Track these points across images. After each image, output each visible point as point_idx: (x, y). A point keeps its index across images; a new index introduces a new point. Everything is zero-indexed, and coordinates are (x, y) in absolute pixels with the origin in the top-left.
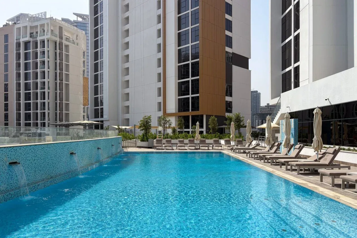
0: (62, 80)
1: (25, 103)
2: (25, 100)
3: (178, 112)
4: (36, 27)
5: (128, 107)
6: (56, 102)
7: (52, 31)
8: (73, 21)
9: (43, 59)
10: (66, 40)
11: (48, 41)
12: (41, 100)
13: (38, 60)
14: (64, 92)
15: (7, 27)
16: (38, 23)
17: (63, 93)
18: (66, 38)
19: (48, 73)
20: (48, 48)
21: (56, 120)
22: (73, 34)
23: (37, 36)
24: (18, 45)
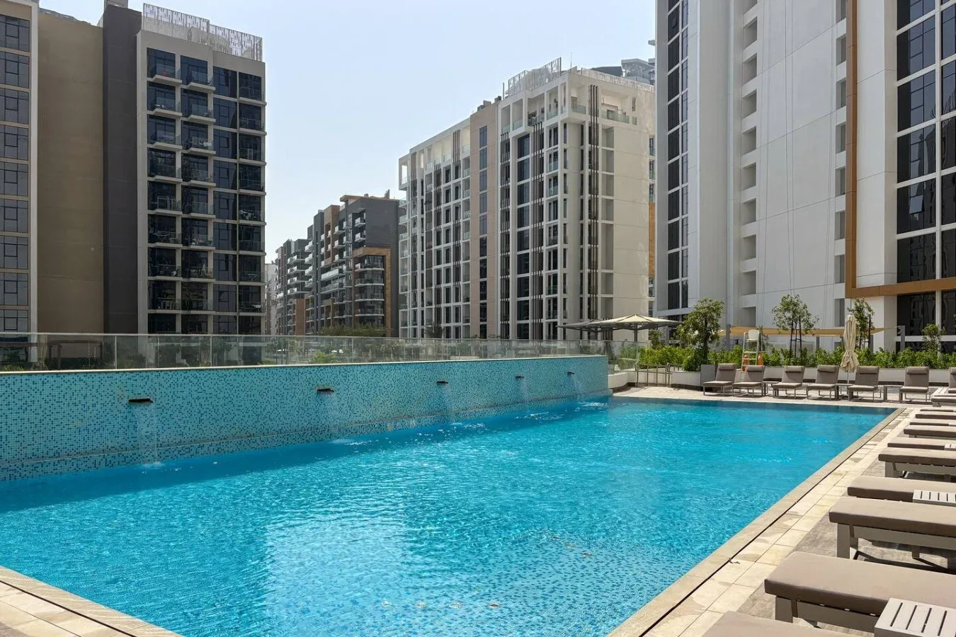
0: (596, 218)
1: (518, 279)
2: (519, 273)
3: (898, 282)
4: (541, 97)
5: (752, 274)
6: (581, 271)
7: (574, 100)
8: (647, 61)
9: (555, 171)
10: (608, 116)
11: (565, 126)
12: (550, 269)
13: (545, 175)
14: (600, 246)
15: (485, 109)
16: (543, 90)
17: (597, 248)
18: (608, 111)
19: (565, 204)
20: (565, 142)
21: (581, 317)
22: (623, 98)
23: (543, 119)
24: (506, 146)
